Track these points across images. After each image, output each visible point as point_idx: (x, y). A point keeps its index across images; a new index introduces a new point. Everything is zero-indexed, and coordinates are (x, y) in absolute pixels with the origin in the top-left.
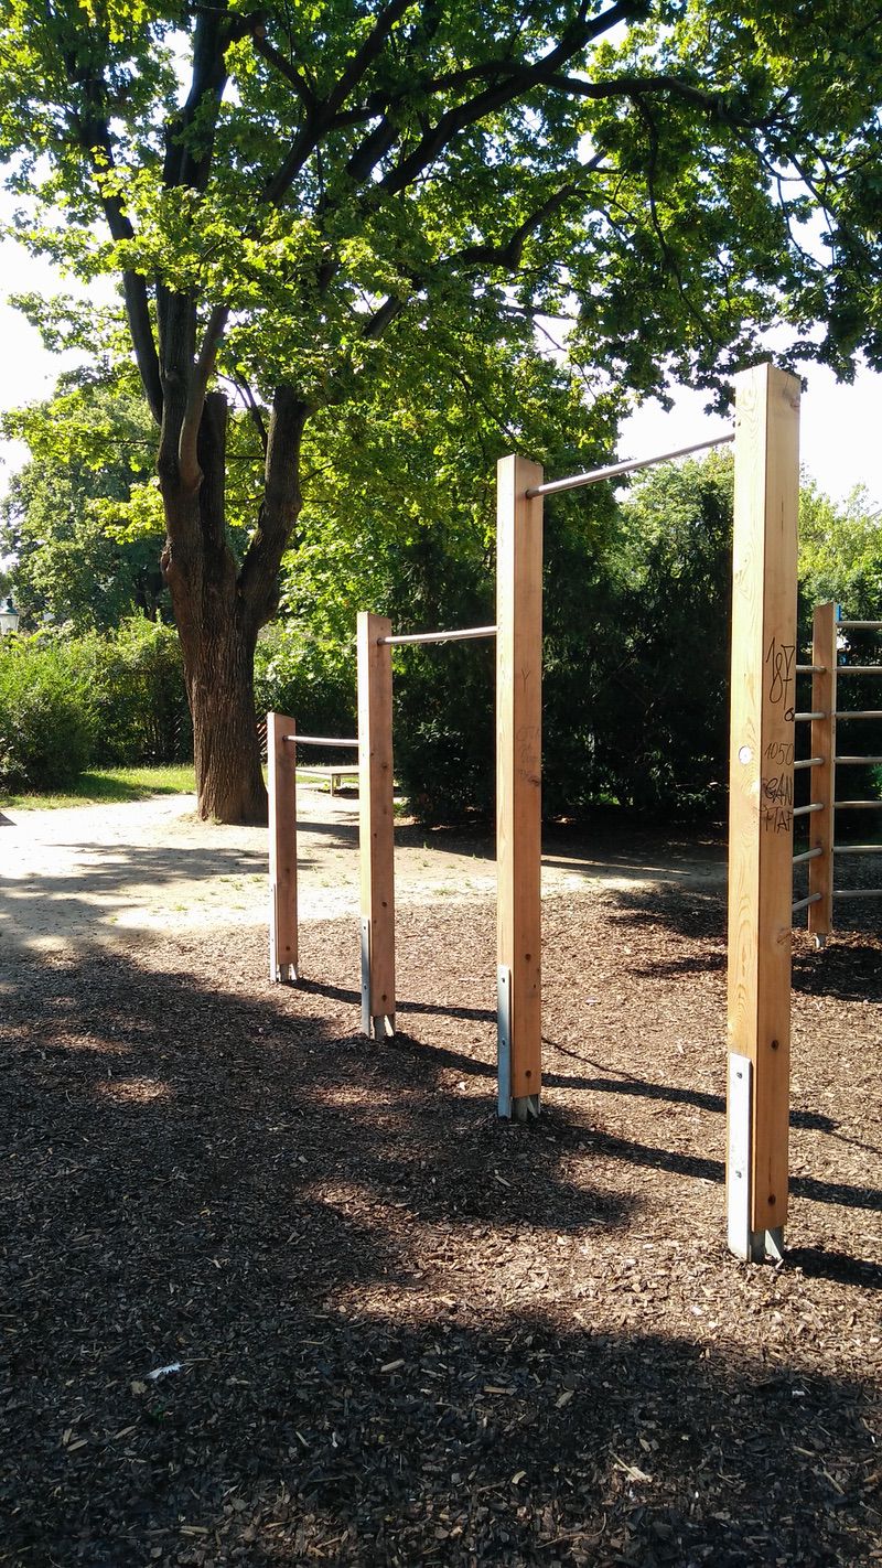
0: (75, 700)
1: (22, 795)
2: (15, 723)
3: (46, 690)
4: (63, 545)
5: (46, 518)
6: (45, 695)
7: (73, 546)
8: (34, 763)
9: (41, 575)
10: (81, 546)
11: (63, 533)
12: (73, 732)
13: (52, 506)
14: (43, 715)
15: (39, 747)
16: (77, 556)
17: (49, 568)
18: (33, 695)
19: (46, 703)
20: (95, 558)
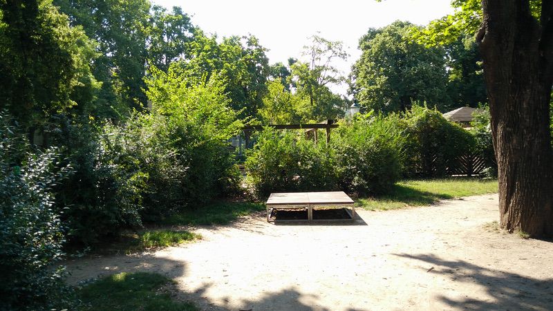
0: (392, 145)
1: (365, 198)
2: (361, 158)
3: (377, 140)
4: (371, 87)
5: (365, 77)
6: (377, 142)
7: (375, 87)
8: (372, 180)
9: (363, 100)
10: (379, 87)
11: (371, 83)
12: (392, 163)
13: (367, 73)
14: (376, 153)
15: (374, 171)
16: (377, 91)
17: (366, 97)
18: (371, 142)
19: (378, 147)
20: (384, 91)
